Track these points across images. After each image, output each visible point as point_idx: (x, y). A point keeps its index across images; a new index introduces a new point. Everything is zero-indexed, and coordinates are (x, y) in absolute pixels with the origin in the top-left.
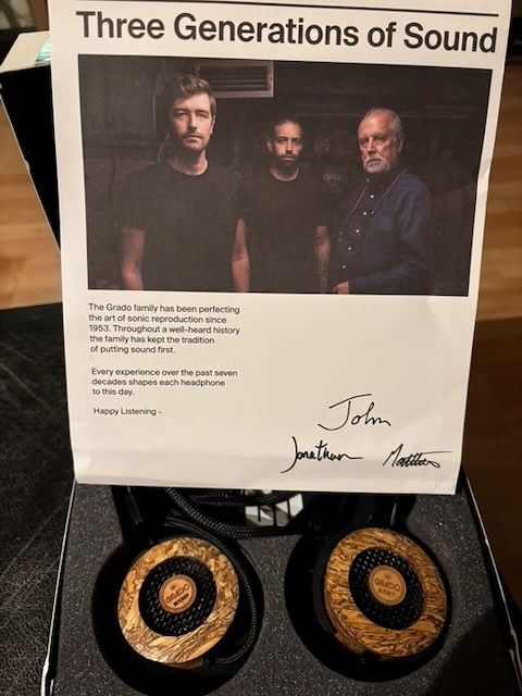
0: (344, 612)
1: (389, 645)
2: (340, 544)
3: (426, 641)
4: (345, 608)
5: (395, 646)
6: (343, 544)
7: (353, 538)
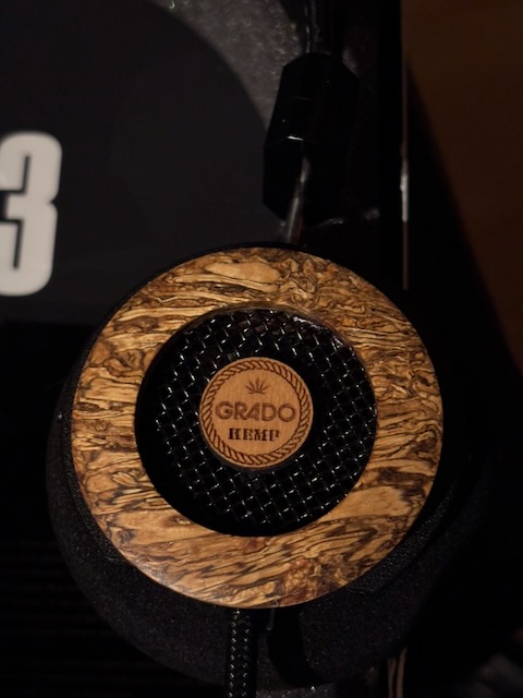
0: (126, 520)
1: (262, 582)
2: (108, 330)
3: (375, 543)
4: (127, 508)
5: (280, 579)
6: (117, 327)
7: (147, 302)
